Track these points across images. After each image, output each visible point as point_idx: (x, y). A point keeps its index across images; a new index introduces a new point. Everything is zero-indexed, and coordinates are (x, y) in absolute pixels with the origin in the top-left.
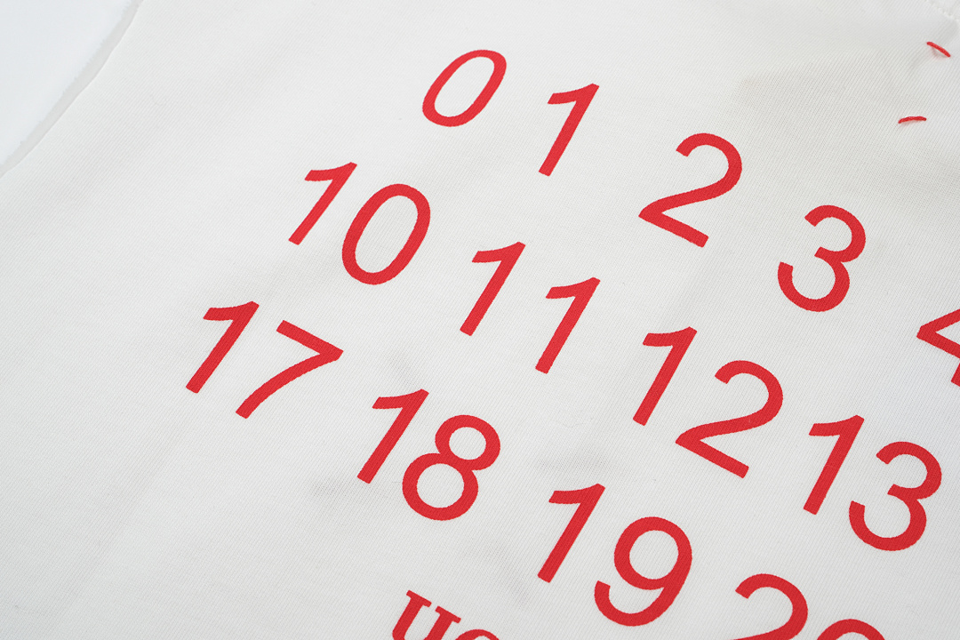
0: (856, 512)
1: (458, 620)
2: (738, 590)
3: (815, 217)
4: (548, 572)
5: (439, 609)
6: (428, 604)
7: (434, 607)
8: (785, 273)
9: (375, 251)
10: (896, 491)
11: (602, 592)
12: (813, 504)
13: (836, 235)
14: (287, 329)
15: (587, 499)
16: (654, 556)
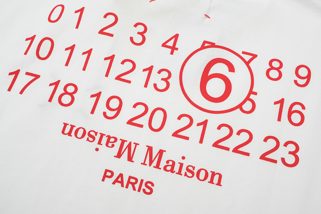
0: (155, 85)
1: (75, 126)
2: (133, 107)
3: (136, 26)
4: (92, 112)
5: (71, 125)
6: (68, 124)
7: (69, 125)
8: (131, 39)
9: (43, 53)
10: (162, 79)
11: (105, 114)
12: (146, 86)
13: (141, 29)
14: (27, 74)
15: (98, 95)
16: (114, 104)
